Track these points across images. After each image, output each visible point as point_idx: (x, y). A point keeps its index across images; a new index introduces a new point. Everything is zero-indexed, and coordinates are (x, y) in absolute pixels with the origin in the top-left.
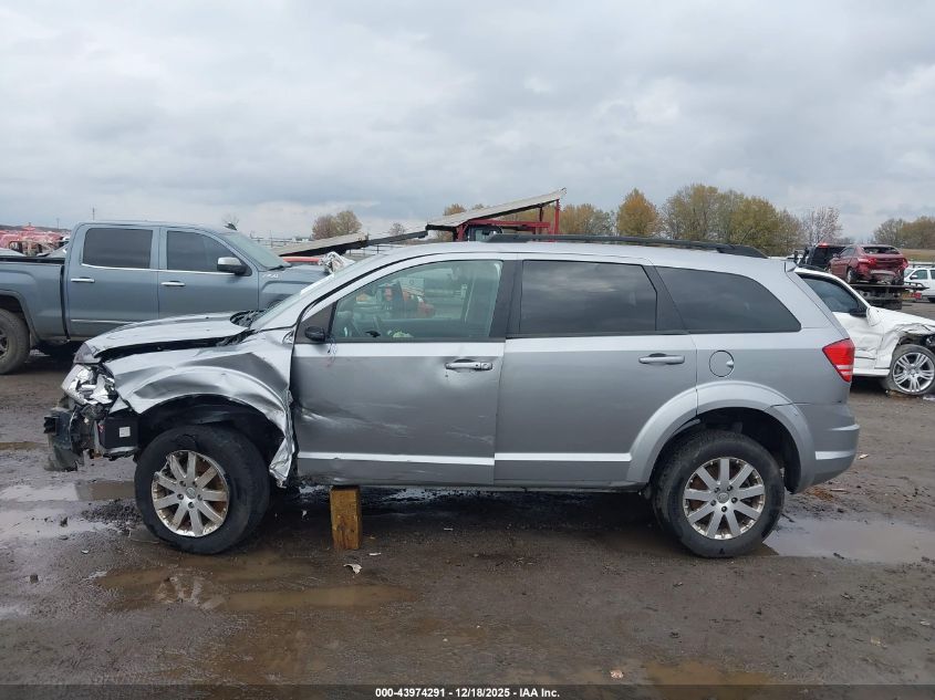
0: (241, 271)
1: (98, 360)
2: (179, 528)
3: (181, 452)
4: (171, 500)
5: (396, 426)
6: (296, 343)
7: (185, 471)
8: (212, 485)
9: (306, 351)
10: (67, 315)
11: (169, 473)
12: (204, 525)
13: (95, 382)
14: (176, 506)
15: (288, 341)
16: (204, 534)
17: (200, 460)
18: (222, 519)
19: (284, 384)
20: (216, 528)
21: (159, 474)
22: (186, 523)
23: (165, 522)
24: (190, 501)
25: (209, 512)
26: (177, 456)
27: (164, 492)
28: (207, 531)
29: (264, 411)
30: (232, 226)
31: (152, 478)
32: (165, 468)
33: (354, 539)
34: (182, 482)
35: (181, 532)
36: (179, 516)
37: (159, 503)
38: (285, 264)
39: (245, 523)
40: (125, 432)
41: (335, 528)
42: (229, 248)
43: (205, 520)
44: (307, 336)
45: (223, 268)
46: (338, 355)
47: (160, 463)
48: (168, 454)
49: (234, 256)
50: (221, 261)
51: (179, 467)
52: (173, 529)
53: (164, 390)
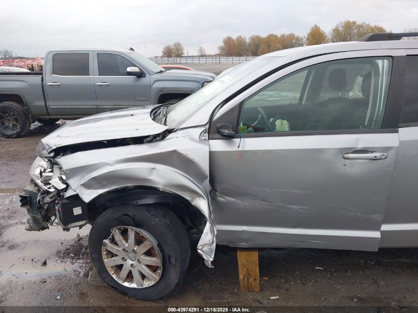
0: (140, 75)
1: (52, 154)
2: (125, 281)
3: (122, 227)
4: (117, 261)
5: (296, 207)
6: (209, 139)
7: (127, 241)
8: (149, 253)
9: (219, 145)
10: (47, 104)
11: (113, 241)
12: (143, 279)
13: (52, 171)
14: (122, 265)
15: (203, 138)
16: (144, 287)
17: (137, 234)
18: (158, 278)
19: (205, 177)
20: (153, 283)
21: (106, 241)
22: (130, 277)
23: (114, 276)
24: (131, 262)
25: (147, 271)
26: (119, 229)
27: (111, 255)
28: (147, 284)
29: (188, 198)
30: (132, 49)
31: (101, 244)
32: (111, 237)
33: (256, 284)
34: (124, 250)
35: (126, 284)
36: (124, 273)
37: (109, 262)
38: (163, 70)
39: (176, 281)
40: (77, 211)
41: (241, 277)
42: (133, 62)
43: (143, 277)
44: (219, 133)
45: (130, 74)
46: (246, 149)
47: (106, 234)
48: (112, 227)
49: (135, 66)
50: (129, 69)
51: (121, 238)
52: (120, 282)
53: (105, 183)
